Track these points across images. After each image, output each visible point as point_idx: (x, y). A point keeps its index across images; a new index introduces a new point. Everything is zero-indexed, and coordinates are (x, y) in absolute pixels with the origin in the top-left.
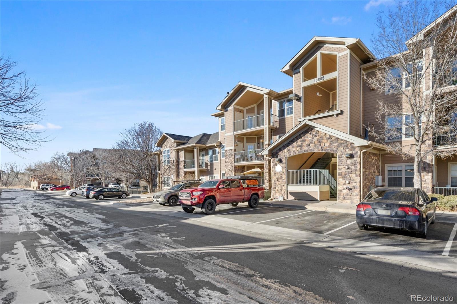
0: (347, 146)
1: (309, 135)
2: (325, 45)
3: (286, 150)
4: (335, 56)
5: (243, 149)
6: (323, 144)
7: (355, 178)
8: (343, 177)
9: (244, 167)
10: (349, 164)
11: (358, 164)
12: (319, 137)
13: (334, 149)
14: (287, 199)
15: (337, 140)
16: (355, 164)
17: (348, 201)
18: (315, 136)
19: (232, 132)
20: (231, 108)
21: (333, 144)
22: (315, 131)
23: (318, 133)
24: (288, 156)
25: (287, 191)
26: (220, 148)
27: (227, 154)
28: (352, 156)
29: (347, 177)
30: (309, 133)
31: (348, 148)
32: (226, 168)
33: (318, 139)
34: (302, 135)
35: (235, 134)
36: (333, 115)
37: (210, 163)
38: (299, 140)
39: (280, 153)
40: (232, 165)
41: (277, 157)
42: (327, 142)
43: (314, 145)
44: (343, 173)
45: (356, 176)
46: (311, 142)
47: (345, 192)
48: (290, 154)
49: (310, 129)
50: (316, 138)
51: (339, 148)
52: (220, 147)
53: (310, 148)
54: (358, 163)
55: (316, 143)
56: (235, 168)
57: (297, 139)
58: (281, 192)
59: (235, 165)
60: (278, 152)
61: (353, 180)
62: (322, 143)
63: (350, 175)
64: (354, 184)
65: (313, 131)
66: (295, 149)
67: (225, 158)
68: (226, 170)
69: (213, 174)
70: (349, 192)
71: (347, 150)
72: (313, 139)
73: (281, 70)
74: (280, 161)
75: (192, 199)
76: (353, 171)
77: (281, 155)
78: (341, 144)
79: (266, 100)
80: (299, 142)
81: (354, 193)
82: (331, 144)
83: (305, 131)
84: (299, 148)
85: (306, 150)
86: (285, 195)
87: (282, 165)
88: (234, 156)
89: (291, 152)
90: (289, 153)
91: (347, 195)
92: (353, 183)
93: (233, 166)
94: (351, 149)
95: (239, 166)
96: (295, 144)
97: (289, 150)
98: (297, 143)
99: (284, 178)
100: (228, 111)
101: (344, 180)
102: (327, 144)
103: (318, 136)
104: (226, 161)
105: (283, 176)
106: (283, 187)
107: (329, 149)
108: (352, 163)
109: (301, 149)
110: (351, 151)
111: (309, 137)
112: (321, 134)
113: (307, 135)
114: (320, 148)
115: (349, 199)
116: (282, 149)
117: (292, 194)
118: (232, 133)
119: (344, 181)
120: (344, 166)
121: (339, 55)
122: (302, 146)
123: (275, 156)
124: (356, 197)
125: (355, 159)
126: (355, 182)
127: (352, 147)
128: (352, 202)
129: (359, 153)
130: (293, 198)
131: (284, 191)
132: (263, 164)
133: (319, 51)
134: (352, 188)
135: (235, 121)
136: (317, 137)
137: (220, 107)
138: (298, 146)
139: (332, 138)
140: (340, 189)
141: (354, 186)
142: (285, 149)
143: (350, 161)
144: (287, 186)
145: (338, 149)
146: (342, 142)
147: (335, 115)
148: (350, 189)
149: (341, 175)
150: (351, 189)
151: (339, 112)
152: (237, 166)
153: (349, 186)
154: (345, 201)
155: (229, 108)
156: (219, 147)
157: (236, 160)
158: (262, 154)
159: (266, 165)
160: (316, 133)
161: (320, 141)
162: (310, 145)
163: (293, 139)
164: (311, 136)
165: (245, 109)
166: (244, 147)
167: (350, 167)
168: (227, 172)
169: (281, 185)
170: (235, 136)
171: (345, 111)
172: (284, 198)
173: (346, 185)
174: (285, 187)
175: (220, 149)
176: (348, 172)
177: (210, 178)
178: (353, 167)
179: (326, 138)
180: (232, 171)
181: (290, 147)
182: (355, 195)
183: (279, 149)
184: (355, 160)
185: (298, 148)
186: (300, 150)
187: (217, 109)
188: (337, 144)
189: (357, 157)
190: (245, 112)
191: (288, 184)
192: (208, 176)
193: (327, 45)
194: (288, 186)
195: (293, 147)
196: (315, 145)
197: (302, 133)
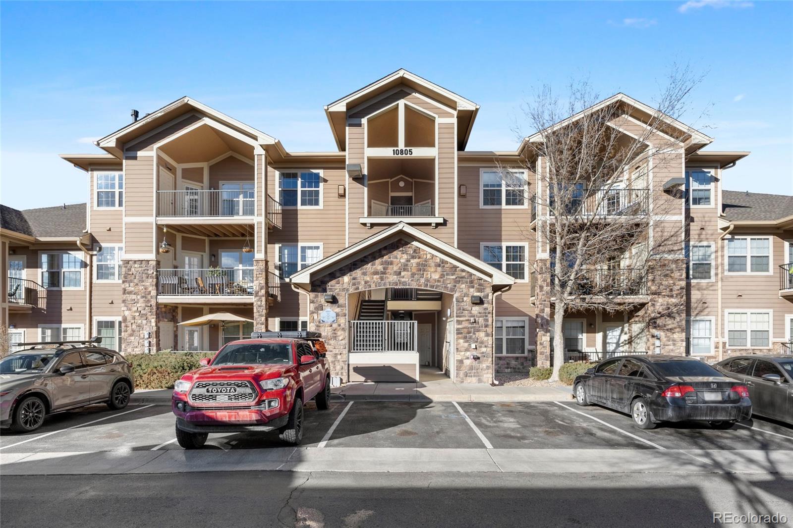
0: (472, 282)
1: (400, 253)
2: (414, 94)
3: (346, 279)
4: (432, 120)
5: (175, 263)
6: (427, 274)
7: (486, 339)
8: (465, 338)
9: (177, 307)
10: (475, 314)
11: (490, 315)
12: (419, 260)
13: (448, 285)
14: (349, 382)
15: (454, 269)
16: (485, 315)
17: (474, 380)
18: (413, 257)
19: (152, 215)
20: (149, 154)
21: (448, 277)
22: (413, 247)
23: (417, 251)
24: (351, 290)
25: (349, 365)
26: (91, 253)
27: (130, 270)
28: (480, 302)
29: (471, 336)
30: (401, 249)
31: (473, 287)
32: (125, 308)
33: (418, 264)
34: (384, 252)
35: (159, 223)
36: (430, 224)
37: (49, 292)
38: (378, 261)
39: (333, 282)
40: (149, 301)
41: (325, 290)
42: (436, 271)
43: (409, 273)
44: (466, 330)
45: (487, 335)
46: (405, 267)
47: (468, 364)
48: (358, 288)
49: (403, 242)
50: (414, 262)
51: (457, 285)
52: (92, 250)
53: (403, 280)
54: (489, 313)
55: (414, 270)
56: (158, 308)
57: (375, 259)
58: (334, 367)
59: (160, 301)
60: (328, 279)
61: (482, 343)
62: (425, 273)
63: (477, 334)
64: (484, 350)
65: (409, 246)
66: (368, 278)
67: (124, 282)
68: (127, 313)
69: (60, 321)
70: (475, 363)
71: (472, 290)
72: (409, 263)
73: (326, 108)
74: (334, 301)
75: (259, 403)
76: (482, 327)
77: (335, 287)
78: (462, 277)
79: (260, 160)
80: (378, 265)
81: (484, 365)
82: (442, 276)
83: (392, 244)
84: (378, 276)
85: (394, 283)
86: (344, 374)
87: (338, 310)
88: (157, 278)
89: (359, 283)
90: (354, 284)
91: (471, 368)
92: (481, 347)
93: (153, 303)
94: (478, 289)
95: (166, 305)
96: (369, 267)
97: (354, 279)
98: (372, 265)
99: (340, 338)
100: (135, 158)
101: (467, 342)
102: (436, 276)
103: (419, 258)
104: (125, 290)
105: (339, 333)
106: (339, 357)
107: (439, 284)
108: (480, 313)
109: (382, 279)
110: (479, 292)
111: (399, 257)
112: (424, 254)
113: (395, 253)
114: (422, 281)
115: (474, 376)
116: (338, 275)
117: (358, 370)
118: (152, 219)
119: (466, 345)
120: (467, 318)
121: (439, 121)
122: (384, 273)
123: (320, 289)
124: (486, 371)
125: (485, 305)
126: (486, 346)
127: (479, 285)
128: (480, 381)
129: (490, 297)
130: (363, 379)
131: (342, 364)
132: (252, 304)
133: (402, 100)
134: (479, 355)
135: (158, 190)
136: (416, 260)
137: (112, 143)
138: (376, 273)
139: (446, 266)
140: (460, 359)
141: (483, 353)
142: (344, 274)
143: (476, 309)
144: (348, 356)
145: (455, 286)
146: (464, 274)
147: (434, 225)
148: (476, 358)
149: (462, 333)
150: (479, 358)
151: (441, 221)
152: (161, 304)
153: (475, 353)
154: (469, 379)
155: (140, 154)
156: (88, 250)
157: (161, 289)
158: (291, 280)
159: (260, 306)
160: (415, 251)
161: (423, 267)
162: (403, 274)
163: (365, 257)
164: (405, 256)
165: (179, 167)
166: (175, 259)
167: (477, 319)
168: (129, 318)
169: (334, 352)
170: (159, 228)
171: (450, 221)
172: (341, 380)
173: (469, 351)
174: (345, 357)
175: (92, 256)
176: (474, 327)
177: (43, 333)
178: (481, 320)
179: (433, 264)
180: (150, 317)
181: (358, 273)
182: (485, 367)
183: (330, 274)
184: (486, 309)
185: (375, 277)
186: (379, 281)
187: (98, 144)
188: (454, 277)
189: (488, 303)
190: (179, 173)
191: (349, 351)
192: (37, 327)
193: (417, 95)
194: (350, 354)
195: (364, 274)
196: (413, 275)
197: (385, 248)
